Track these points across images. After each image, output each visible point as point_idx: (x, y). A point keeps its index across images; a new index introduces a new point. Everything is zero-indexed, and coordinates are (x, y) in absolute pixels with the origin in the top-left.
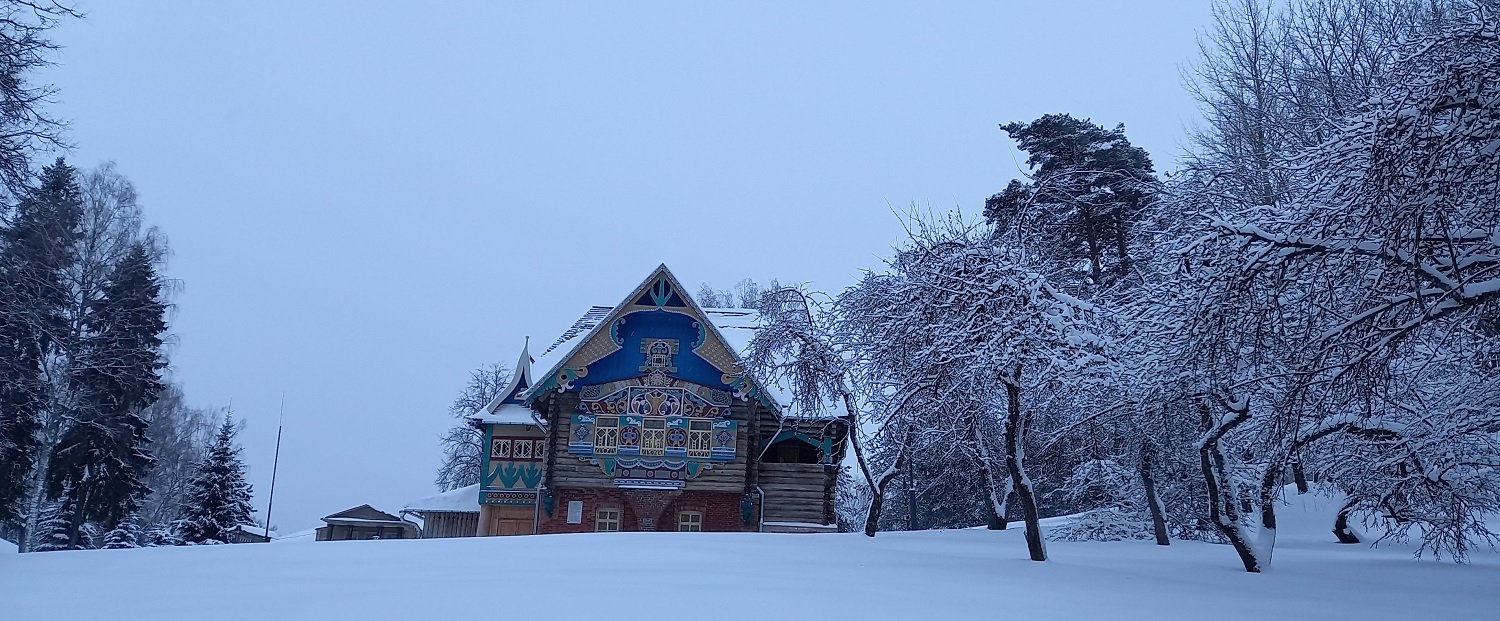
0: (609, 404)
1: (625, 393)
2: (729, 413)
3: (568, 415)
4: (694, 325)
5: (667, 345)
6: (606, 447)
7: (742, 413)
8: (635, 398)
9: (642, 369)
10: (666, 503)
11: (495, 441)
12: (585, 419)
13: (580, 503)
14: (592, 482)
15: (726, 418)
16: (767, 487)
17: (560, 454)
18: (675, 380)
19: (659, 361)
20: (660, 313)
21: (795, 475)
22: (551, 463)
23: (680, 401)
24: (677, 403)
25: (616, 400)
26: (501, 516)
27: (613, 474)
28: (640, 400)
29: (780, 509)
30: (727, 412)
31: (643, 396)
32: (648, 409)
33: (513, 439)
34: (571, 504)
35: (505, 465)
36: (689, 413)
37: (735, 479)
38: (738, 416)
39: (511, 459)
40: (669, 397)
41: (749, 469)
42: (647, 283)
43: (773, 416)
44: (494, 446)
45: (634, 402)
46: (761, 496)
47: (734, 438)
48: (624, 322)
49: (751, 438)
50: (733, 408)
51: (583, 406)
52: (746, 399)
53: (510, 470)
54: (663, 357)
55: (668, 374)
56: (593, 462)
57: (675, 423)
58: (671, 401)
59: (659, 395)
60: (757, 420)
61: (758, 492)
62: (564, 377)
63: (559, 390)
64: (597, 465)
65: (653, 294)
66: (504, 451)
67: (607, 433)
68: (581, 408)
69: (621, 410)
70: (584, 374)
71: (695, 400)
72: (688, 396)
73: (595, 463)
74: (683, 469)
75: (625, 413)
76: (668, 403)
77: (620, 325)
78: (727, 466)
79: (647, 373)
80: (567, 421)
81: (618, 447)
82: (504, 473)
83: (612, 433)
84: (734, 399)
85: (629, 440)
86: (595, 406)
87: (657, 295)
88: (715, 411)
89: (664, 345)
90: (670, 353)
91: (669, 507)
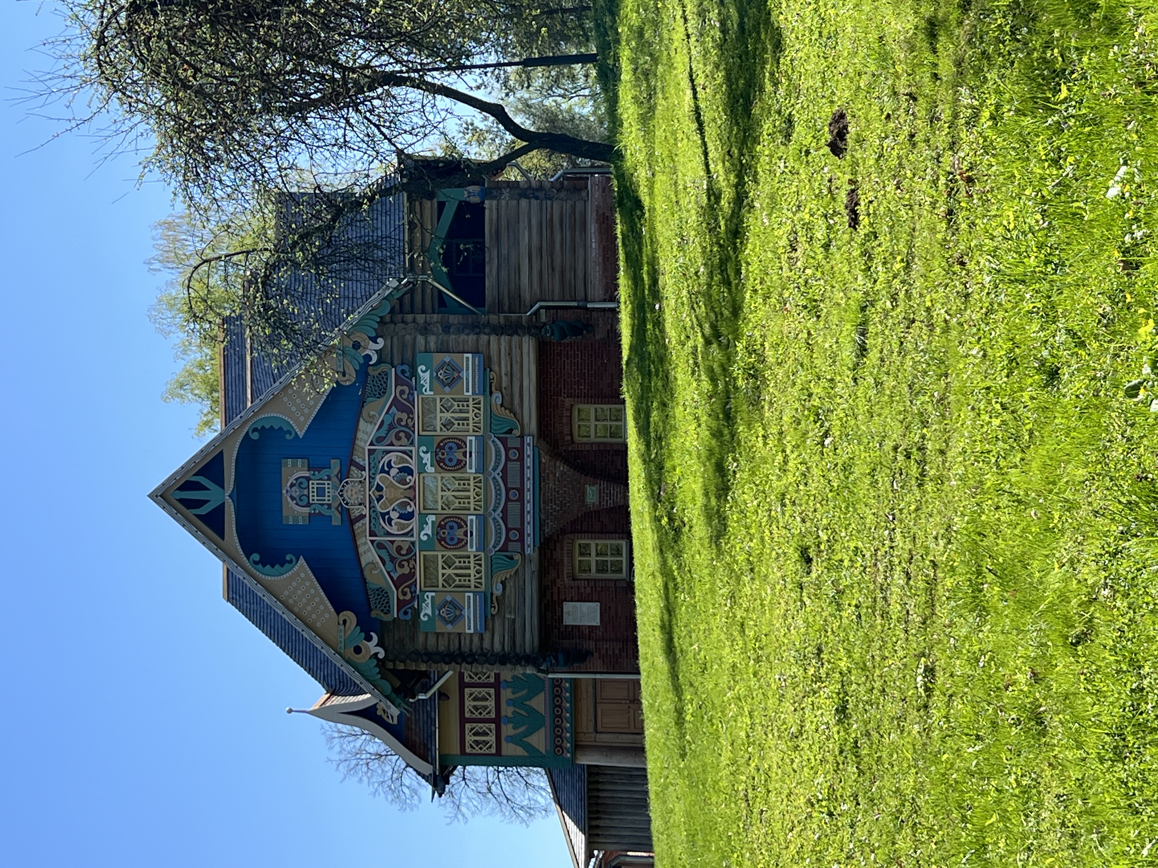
0: (400, 571)
1: (380, 546)
2: (406, 367)
3: (421, 639)
4: (255, 436)
5: (292, 480)
6: (472, 572)
7: (403, 346)
8: (388, 528)
9: (337, 520)
10: (562, 467)
11: (468, 750)
12: (427, 610)
13: (568, 606)
14: (531, 590)
15: (414, 373)
16: (527, 296)
17: (486, 645)
18: (353, 463)
19: (321, 492)
20: (238, 495)
21: (504, 252)
22: (503, 659)
23: (388, 452)
24: (392, 456)
25: (392, 559)
26: (591, 729)
27: (517, 557)
28: (390, 520)
29: (562, 273)
30: (403, 372)
31: (383, 515)
32: (404, 505)
33: (463, 721)
34: (568, 620)
35: (507, 730)
36: (408, 436)
37: (515, 351)
38: (409, 353)
39: (497, 721)
40: (383, 471)
41: (499, 330)
42: (186, 522)
43: (406, 293)
44: (477, 750)
45: (394, 530)
46: (541, 307)
47: (447, 358)
48: (256, 557)
49: (447, 329)
50: (396, 362)
51: (406, 613)
52: (380, 340)
53: (516, 721)
54: (314, 485)
55: (344, 475)
56: (498, 591)
57: (427, 458)
58: (390, 466)
59: (379, 488)
60: (414, 321)
61: (536, 313)
62: (358, 650)
63: (381, 656)
64: (503, 583)
65: (204, 510)
66: (485, 734)
67: (448, 571)
68: (408, 617)
69: (409, 551)
70: (350, 616)
71: (385, 427)
72: (379, 440)
73: (500, 586)
74: (504, 441)
75: (413, 543)
76: (394, 472)
77: (263, 562)
78: (495, 368)
79: (345, 512)
80: (432, 640)
81: (472, 550)
82: (522, 729)
83: (448, 563)
84: (380, 361)
85: (459, 533)
86: (404, 594)
87: (204, 502)
88: (402, 392)
89: (292, 485)
90: (307, 474)
91: (566, 461)
